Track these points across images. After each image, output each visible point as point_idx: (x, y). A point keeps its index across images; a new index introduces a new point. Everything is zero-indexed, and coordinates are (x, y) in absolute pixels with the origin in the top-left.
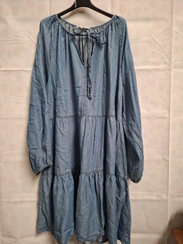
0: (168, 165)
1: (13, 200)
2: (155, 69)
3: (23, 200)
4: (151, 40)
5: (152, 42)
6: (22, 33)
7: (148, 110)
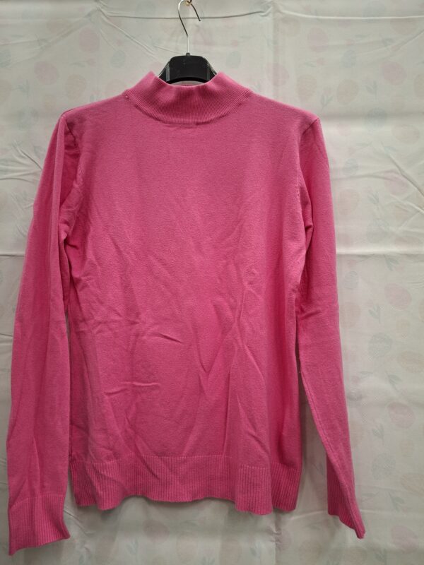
2: (409, 256)
4: (392, 171)
5: (396, 176)
6: (17, 151)
7: (392, 379)
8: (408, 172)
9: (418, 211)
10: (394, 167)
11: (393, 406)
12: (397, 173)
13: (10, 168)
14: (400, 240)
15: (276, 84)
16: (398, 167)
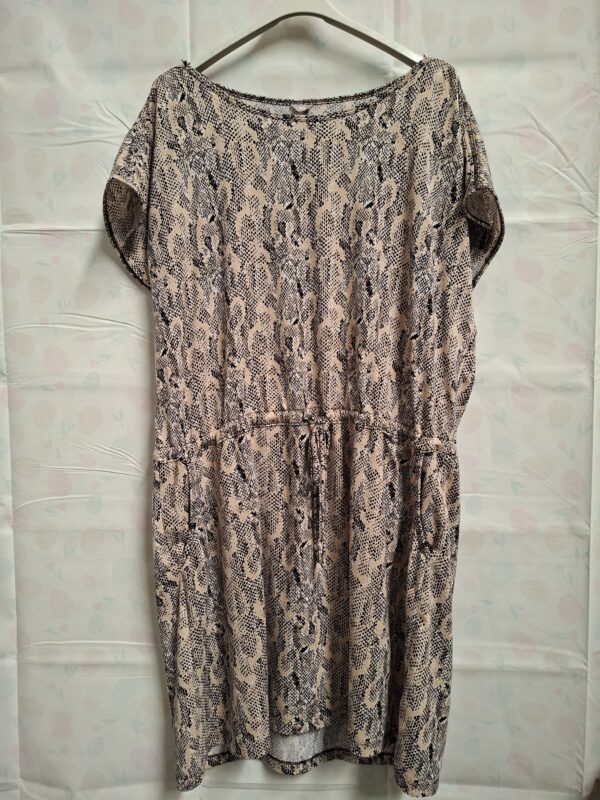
0: (585, 550)
1: (63, 659)
2: (543, 225)
3: (96, 659)
4: (529, 126)
5: (533, 132)
6: (102, 109)
7: (517, 361)
8: (547, 127)
9: (556, 173)
10: (530, 121)
11: (517, 389)
12: (534, 129)
13: (94, 128)
14: (533, 207)
15: (397, 22)
16: (535, 120)
